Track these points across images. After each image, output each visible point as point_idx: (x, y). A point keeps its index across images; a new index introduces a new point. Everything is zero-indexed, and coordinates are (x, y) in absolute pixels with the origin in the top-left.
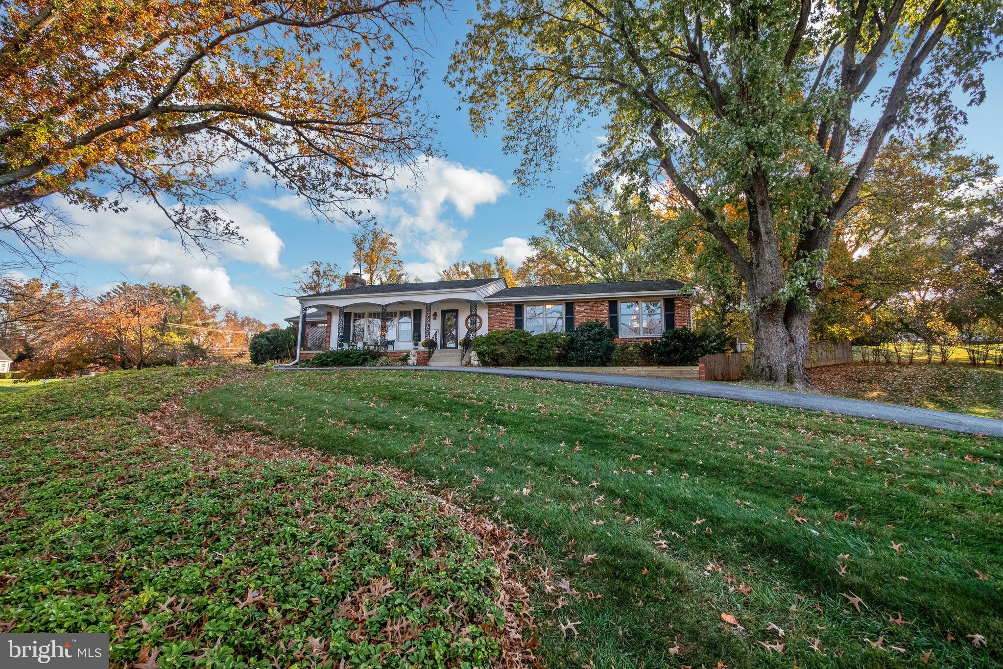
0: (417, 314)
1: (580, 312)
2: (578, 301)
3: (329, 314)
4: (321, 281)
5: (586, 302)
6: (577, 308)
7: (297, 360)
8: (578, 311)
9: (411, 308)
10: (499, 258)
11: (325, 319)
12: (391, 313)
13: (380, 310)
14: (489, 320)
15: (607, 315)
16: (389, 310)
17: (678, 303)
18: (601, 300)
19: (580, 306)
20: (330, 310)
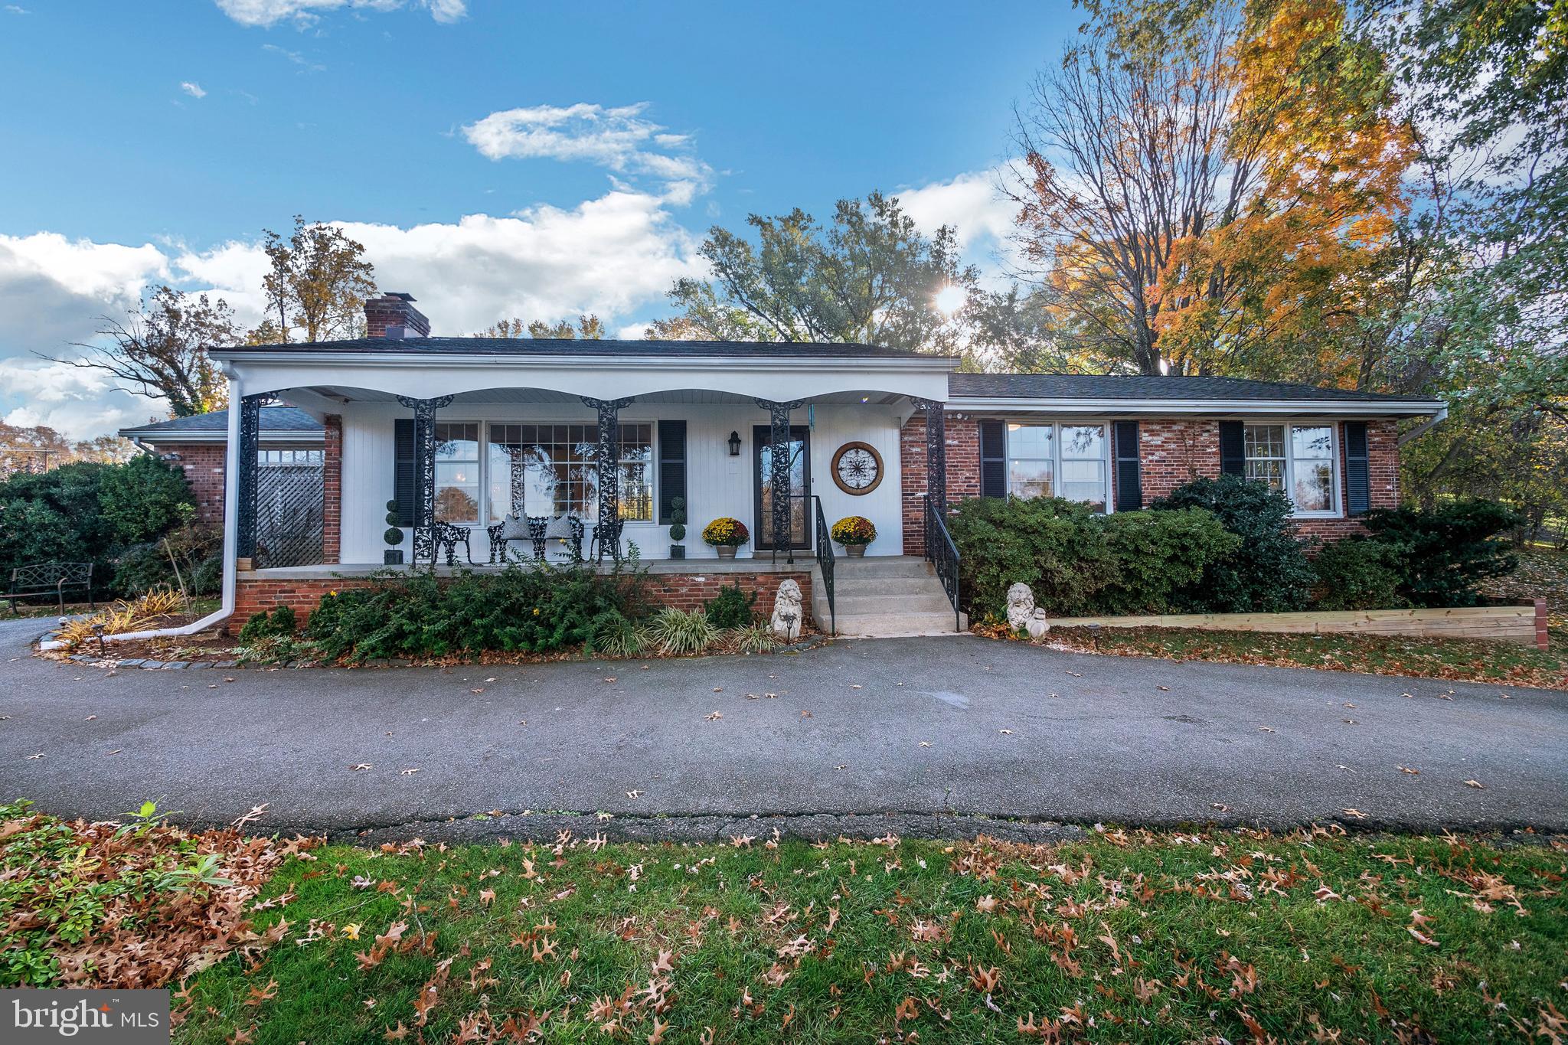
0: (673, 437)
1: (1152, 449)
2: (1149, 418)
3: (333, 423)
4: (179, 334)
5: (1166, 420)
6: (1145, 437)
7: (227, 607)
8: (1147, 444)
9: (652, 416)
10: (588, 318)
11: (320, 435)
12: (630, 428)
13: (591, 417)
14: (904, 463)
15: (1216, 460)
16: (624, 417)
17: (1374, 436)
18: (1205, 418)
19: (1152, 433)
20: (334, 409)
